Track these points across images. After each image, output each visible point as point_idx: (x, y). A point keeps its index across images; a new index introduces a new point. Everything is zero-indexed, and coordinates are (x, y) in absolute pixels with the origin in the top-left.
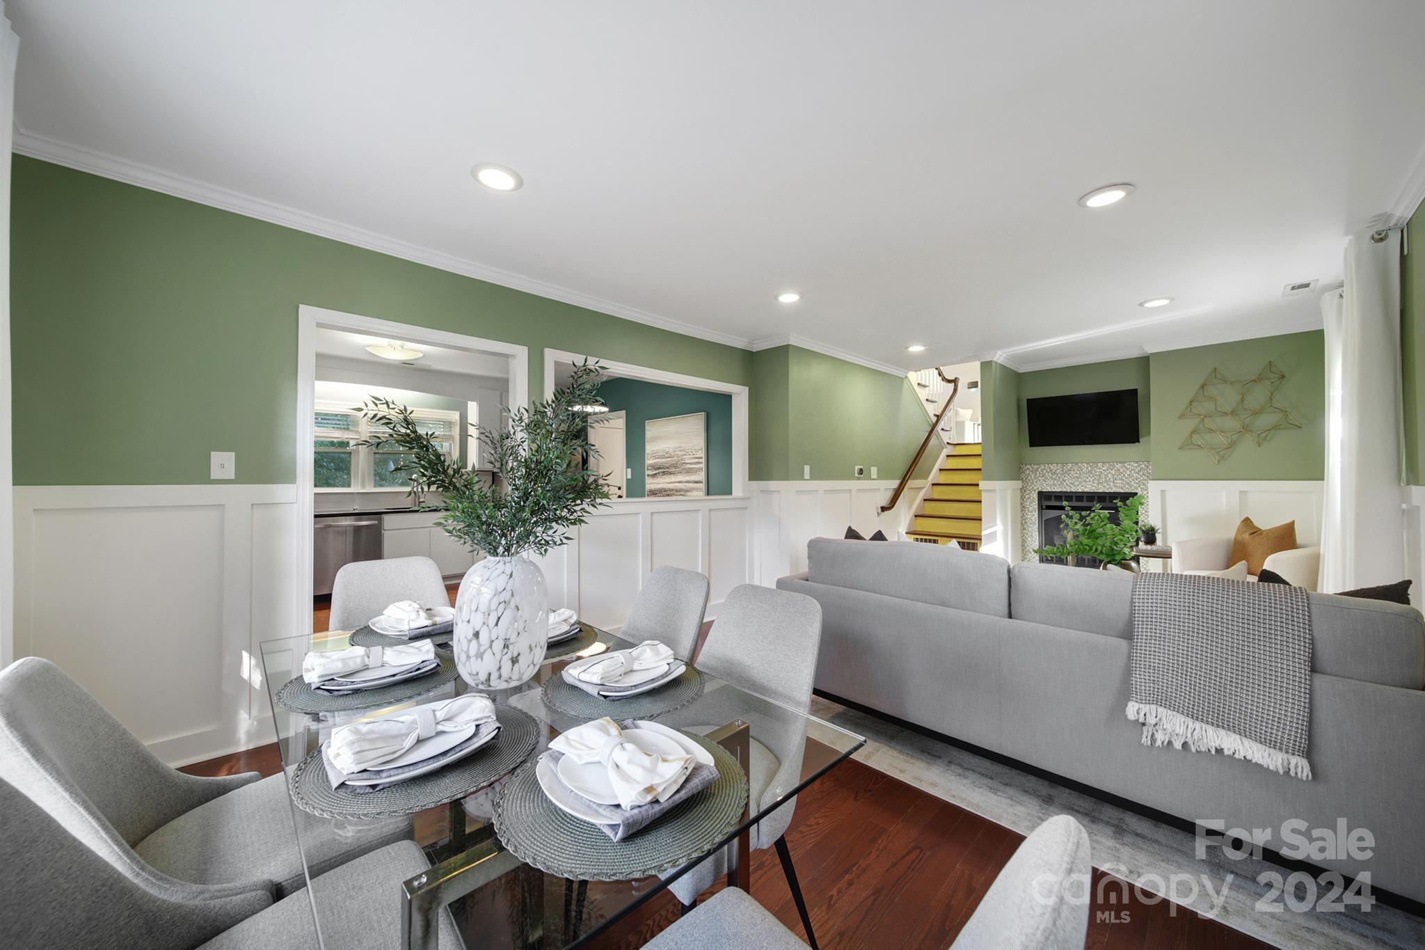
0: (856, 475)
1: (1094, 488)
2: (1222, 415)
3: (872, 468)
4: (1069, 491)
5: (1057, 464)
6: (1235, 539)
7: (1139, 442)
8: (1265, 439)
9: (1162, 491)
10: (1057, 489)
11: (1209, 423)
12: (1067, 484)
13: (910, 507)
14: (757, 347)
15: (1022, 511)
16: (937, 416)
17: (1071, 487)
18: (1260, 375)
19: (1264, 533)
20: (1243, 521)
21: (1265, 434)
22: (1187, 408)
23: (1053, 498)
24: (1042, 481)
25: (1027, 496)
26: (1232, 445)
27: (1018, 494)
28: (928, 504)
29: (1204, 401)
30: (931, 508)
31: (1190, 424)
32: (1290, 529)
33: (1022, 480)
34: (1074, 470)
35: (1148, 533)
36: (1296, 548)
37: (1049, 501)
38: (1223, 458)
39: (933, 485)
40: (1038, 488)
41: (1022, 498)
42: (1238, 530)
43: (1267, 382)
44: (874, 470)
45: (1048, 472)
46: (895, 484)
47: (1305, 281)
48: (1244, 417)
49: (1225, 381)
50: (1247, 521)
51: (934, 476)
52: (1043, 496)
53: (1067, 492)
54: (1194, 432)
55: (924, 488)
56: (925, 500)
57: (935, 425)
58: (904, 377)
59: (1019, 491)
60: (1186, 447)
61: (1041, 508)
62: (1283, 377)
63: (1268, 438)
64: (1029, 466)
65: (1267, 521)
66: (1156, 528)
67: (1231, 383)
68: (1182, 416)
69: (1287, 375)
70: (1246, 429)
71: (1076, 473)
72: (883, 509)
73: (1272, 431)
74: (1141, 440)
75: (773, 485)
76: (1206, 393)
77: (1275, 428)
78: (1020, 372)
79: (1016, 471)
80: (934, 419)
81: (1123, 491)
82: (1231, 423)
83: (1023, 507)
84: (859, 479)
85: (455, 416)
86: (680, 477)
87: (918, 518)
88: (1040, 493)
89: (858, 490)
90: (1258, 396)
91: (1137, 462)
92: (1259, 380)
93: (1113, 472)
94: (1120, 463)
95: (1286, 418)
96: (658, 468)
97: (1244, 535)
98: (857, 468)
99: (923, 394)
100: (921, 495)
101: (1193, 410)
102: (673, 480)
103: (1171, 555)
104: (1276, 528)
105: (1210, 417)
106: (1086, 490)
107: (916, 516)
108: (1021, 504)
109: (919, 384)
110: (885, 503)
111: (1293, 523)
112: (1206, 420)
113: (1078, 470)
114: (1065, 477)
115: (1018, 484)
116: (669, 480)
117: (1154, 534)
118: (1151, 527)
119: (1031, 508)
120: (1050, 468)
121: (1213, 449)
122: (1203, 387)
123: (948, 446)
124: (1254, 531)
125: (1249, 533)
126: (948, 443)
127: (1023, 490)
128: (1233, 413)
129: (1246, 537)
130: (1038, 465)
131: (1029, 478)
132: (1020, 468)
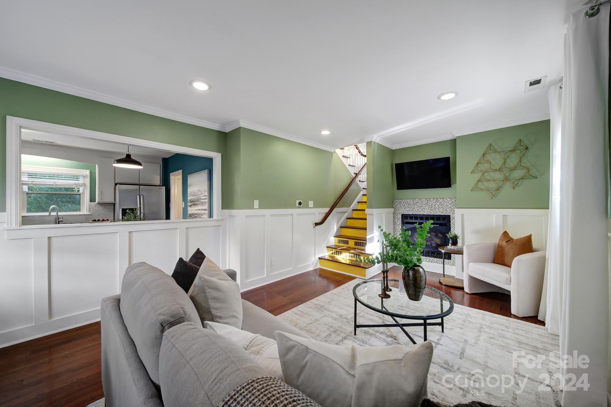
0: (297, 205)
1: (429, 212)
2: (494, 171)
3: (310, 202)
4: (416, 214)
5: (411, 199)
6: (499, 244)
7: (451, 187)
8: (516, 185)
9: (462, 214)
10: (411, 213)
11: (487, 176)
12: (415, 210)
13: (338, 223)
14: (227, 130)
15: (394, 224)
16: (356, 174)
17: (417, 212)
18: (514, 147)
19: (514, 241)
20: (503, 233)
21: (516, 182)
22: (475, 168)
23: (409, 217)
24: (403, 208)
25: (396, 217)
26: (498, 189)
27: (392, 215)
28: (349, 221)
29: (484, 163)
30: (351, 223)
31: (477, 176)
32: (529, 239)
33: (394, 208)
34: (419, 203)
35: (453, 239)
36: (532, 252)
37: (407, 219)
38: (494, 196)
39: (353, 210)
40: (402, 213)
41: (394, 217)
42: (500, 239)
43: (518, 151)
44: (311, 204)
45: (406, 204)
46: (327, 210)
47: (538, 78)
48: (505, 172)
49: (495, 151)
50: (505, 234)
51: (354, 205)
52: (404, 217)
53: (415, 215)
54: (478, 181)
55: (347, 212)
56: (347, 218)
57: (354, 179)
58: (333, 152)
59: (392, 213)
60: (475, 190)
61: (403, 223)
62: (527, 148)
63: (518, 184)
64: (397, 201)
65: (517, 234)
66: (458, 236)
67: (499, 152)
68: (472, 172)
69: (529, 147)
70: (506, 179)
71: (420, 204)
72: (317, 224)
73: (521, 180)
74: (452, 186)
75: (234, 212)
76: (485, 159)
77: (522, 178)
78: (393, 149)
79: (390, 203)
80: (354, 175)
81: (443, 214)
82: (498, 176)
83: (394, 223)
84: (299, 208)
85: (88, 172)
86: (199, 207)
87: (342, 228)
88: (403, 215)
89: (298, 214)
90: (513, 160)
91: (450, 198)
92: (513, 150)
93: (438, 204)
94: (442, 199)
95: (529, 172)
96: (192, 202)
97: (503, 242)
98: (298, 202)
99: (346, 162)
100: (345, 215)
101: (479, 169)
102: (197, 209)
103: (463, 252)
104: (521, 238)
105: (487, 172)
106: (425, 214)
107: (341, 227)
108: (393, 221)
109: (343, 156)
110: (319, 220)
111: (530, 236)
112: (486, 174)
113: (421, 203)
114: (415, 206)
115: (392, 210)
116: (195, 209)
117: (457, 239)
118: (455, 235)
119: (398, 223)
120: (407, 201)
121: (489, 191)
122: (484, 155)
123: (363, 190)
124: (508, 240)
125: (506, 241)
126: (363, 188)
127: (394, 213)
128: (500, 170)
129: (504, 243)
130: (402, 199)
131: (397, 207)
132: (393, 201)
